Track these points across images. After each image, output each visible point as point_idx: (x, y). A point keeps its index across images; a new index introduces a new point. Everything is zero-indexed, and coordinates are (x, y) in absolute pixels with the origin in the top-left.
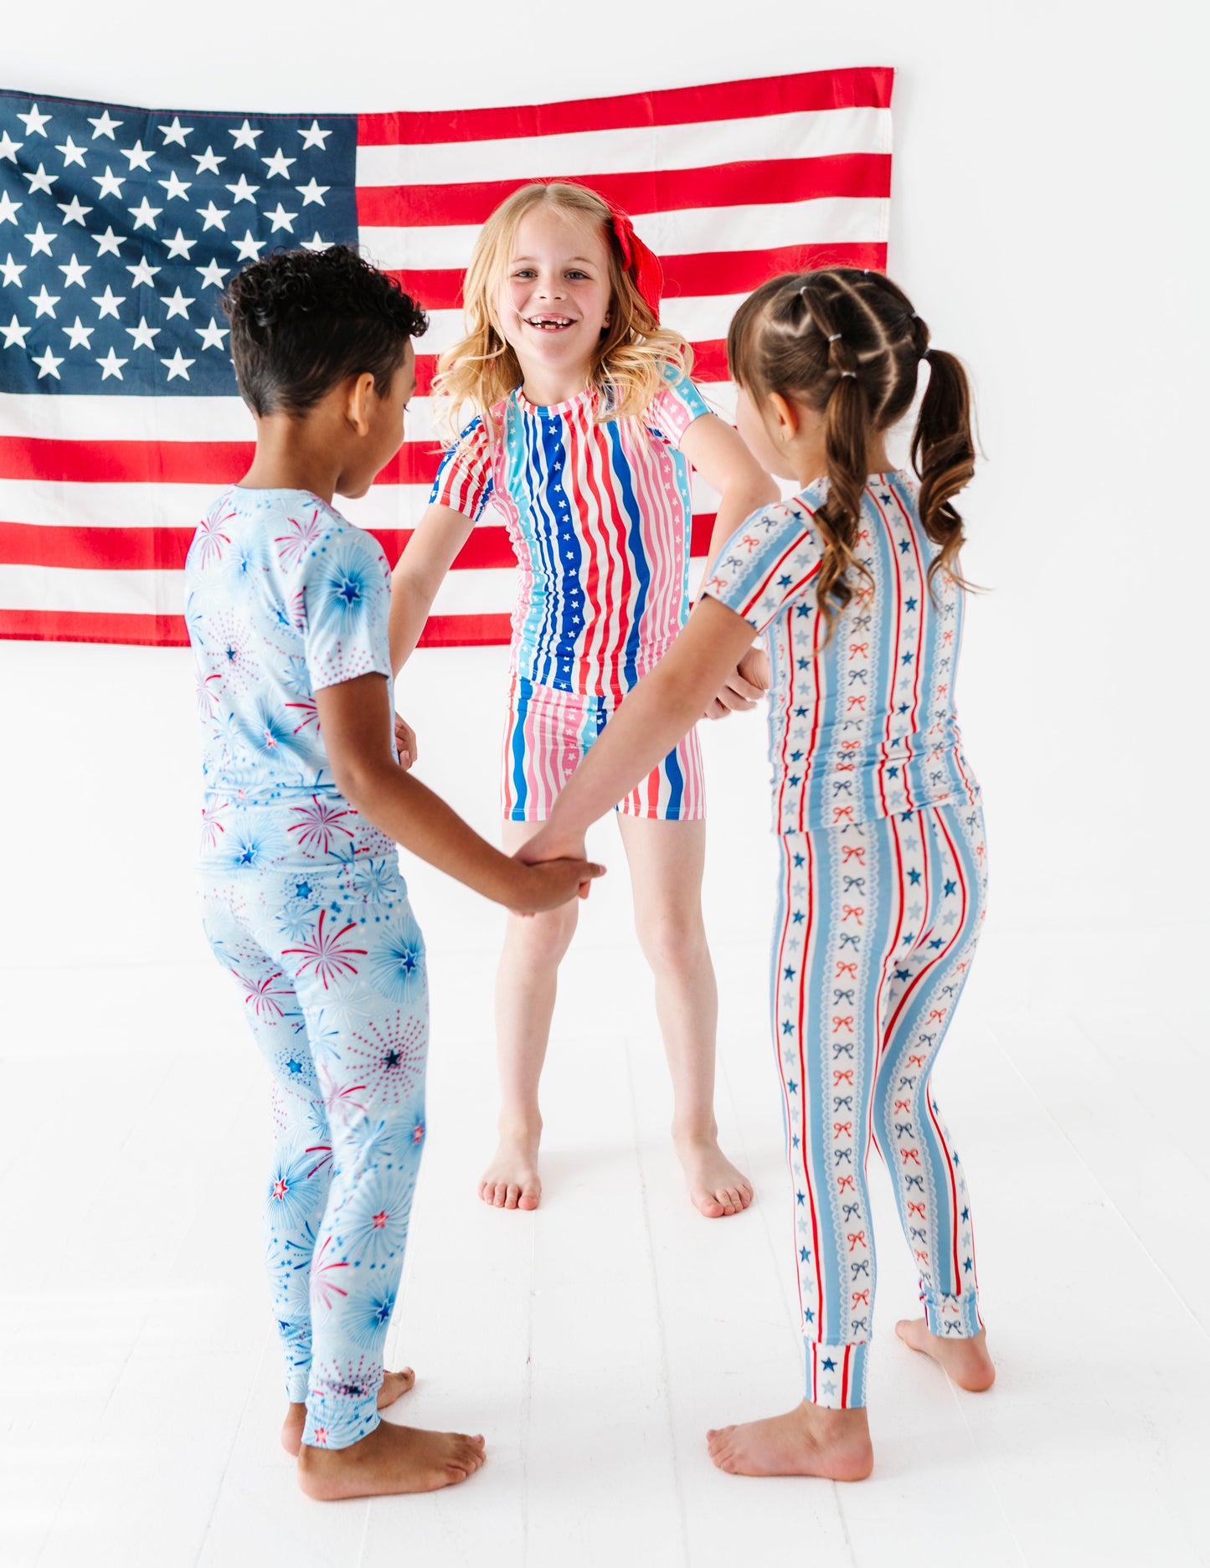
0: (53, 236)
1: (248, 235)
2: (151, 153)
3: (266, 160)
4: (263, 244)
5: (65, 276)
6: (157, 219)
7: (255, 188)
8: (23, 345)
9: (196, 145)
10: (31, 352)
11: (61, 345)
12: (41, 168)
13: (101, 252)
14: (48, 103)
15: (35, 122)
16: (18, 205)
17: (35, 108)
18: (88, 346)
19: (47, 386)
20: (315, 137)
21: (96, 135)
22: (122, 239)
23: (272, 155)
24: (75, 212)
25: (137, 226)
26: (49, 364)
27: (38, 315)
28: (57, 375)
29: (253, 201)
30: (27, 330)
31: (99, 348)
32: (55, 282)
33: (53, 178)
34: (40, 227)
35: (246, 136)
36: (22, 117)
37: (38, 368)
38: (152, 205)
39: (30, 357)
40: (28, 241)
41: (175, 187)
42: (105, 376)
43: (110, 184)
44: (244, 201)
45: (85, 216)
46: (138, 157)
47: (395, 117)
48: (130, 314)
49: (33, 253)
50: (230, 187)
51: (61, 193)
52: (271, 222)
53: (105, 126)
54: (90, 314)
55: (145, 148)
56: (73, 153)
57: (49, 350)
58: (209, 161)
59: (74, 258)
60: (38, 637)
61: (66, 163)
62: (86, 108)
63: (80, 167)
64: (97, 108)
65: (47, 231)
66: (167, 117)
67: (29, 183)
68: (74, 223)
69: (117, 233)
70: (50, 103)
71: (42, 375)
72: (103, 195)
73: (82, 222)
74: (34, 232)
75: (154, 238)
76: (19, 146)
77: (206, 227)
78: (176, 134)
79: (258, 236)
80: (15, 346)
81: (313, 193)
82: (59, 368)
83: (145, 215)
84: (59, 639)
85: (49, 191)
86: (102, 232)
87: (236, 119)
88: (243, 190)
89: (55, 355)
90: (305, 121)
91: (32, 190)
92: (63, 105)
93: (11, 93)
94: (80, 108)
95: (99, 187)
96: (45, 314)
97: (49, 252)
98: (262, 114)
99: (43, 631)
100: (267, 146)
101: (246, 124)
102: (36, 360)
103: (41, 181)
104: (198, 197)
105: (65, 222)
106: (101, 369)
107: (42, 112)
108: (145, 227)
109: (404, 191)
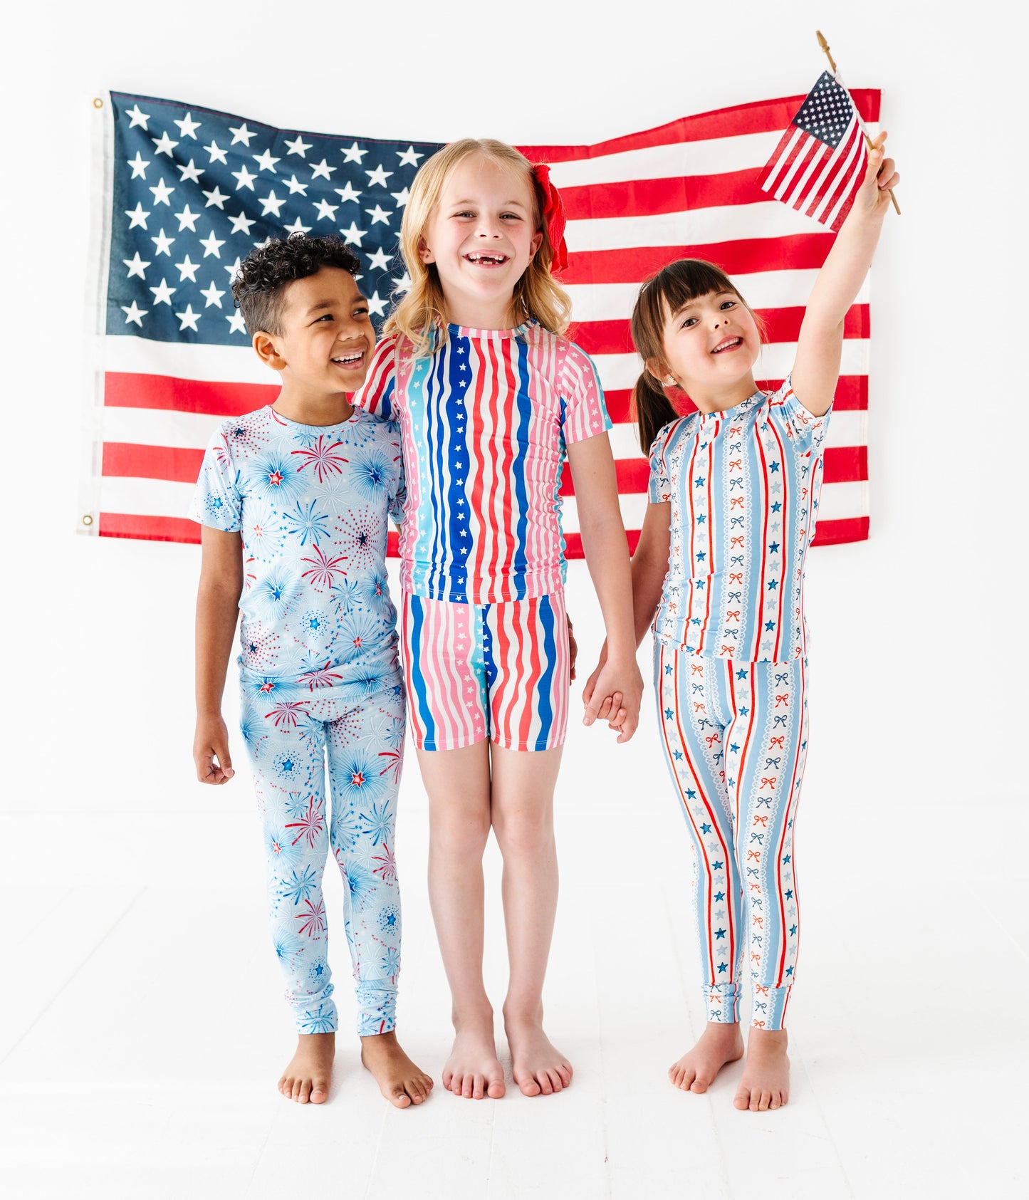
0: (197, 216)
1: (353, 225)
2: (277, 160)
3: (369, 173)
4: (365, 233)
5: (204, 248)
6: (281, 208)
7: (359, 193)
8: (169, 302)
9: (313, 156)
10: (175, 308)
11: (199, 304)
12: (191, 163)
13: (234, 230)
14: (200, 112)
15: (188, 127)
16: (171, 190)
17: (188, 116)
18: (220, 305)
19: (186, 336)
20: (410, 157)
21: (234, 142)
22: (252, 222)
23: (374, 169)
24: (216, 198)
25: (264, 213)
26: (189, 319)
27: (182, 279)
28: (195, 328)
29: (357, 201)
30: (173, 290)
31: (229, 308)
32: (196, 253)
33: (201, 172)
34: (187, 208)
35: (354, 154)
36: (177, 122)
37: (180, 322)
38: (278, 197)
39: (174, 312)
40: (177, 219)
41: (295, 186)
42: (232, 331)
43: (245, 179)
44: (349, 201)
45: (224, 203)
46: (267, 161)
49: (181, 229)
50: (338, 191)
51: (206, 183)
52: (371, 217)
53: (242, 135)
54: (222, 280)
55: (272, 155)
56: (217, 154)
57: (189, 308)
58: (323, 170)
59: (212, 234)
60: (168, 539)
61: (212, 160)
62: (229, 119)
63: (222, 164)
64: (238, 121)
65: (193, 211)
66: (293, 135)
67: (181, 173)
68: (214, 206)
69: (248, 217)
70: (200, 113)
71: (183, 327)
72: (239, 187)
73: (222, 207)
74: (182, 212)
75: (278, 224)
76: (175, 144)
77: (320, 217)
78: (298, 148)
79: (361, 227)
80: (163, 303)
82: (197, 322)
83: (272, 205)
84: (186, 541)
85: (196, 181)
86: (237, 215)
87: (348, 141)
88: (349, 193)
89: (195, 312)
90: (403, 146)
91: (183, 178)
92: (210, 115)
93: (171, 102)
94: (224, 119)
95: (236, 181)
96: (187, 279)
97: (193, 229)
98: (368, 139)
99: (172, 534)
100: (370, 162)
101: (355, 145)
102: (179, 315)
103: (190, 172)
104: (315, 193)
105: (208, 205)
106: (229, 324)
107: (194, 120)
108: (271, 214)
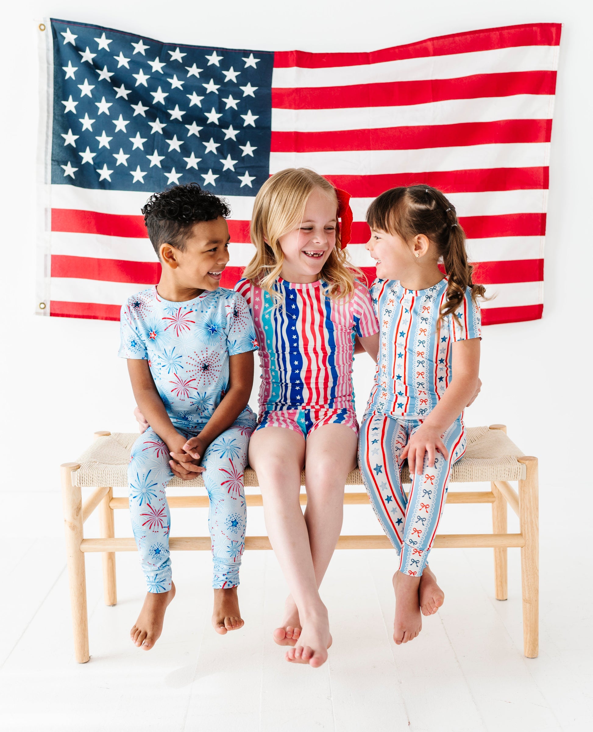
0: (110, 104)
1: (213, 110)
2: (164, 64)
3: (225, 73)
4: (221, 115)
5: (115, 126)
6: (166, 99)
7: (218, 87)
8: (92, 162)
9: (187, 61)
10: (96, 167)
11: (112, 164)
12: (105, 68)
13: (135, 114)
14: (111, 33)
15: (103, 43)
16: (92, 87)
17: (104, 35)
18: (126, 164)
19: (104, 185)
20: (251, 62)
21: (135, 52)
22: (147, 108)
23: (228, 70)
24: (122, 92)
25: (155, 102)
26: (105, 173)
27: (100, 147)
28: (109, 179)
29: (217, 92)
30: (94, 155)
31: (132, 165)
32: (110, 129)
33: (111, 74)
34: (103, 99)
35: (214, 59)
36: (97, 39)
37: (99, 175)
38: (163, 91)
39: (95, 169)
40: (96, 106)
41: (176, 83)
42: (134, 181)
43: (141, 79)
44: (212, 92)
45: (128, 95)
46: (157, 65)
47: (294, 53)
48: (149, 148)
49: (99, 113)
50: (205, 85)
51: (116, 82)
52: (225, 104)
53: (140, 48)
54: (128, 147)
55: (161, 61)
56: (123, 61)
57: (105, 166)
58: (194, 71)
59: (121, 117)
60: (95, 317)
61: (119, 66)
62: (130, 37)
63: (126, 68)
64: (137, 38)
65: (107, 101)
66: (173, 47)
67: (99, 75)
68: (122, 98)
69: (144, 105)
70: (112, 33)
71: (101, 179)
72: (137, 84)
73: (126, 98)
74: (100, 102)
75: (164, 109)
76: (94, 55)
77: (191, 104)
78: (177, 55)
79: (219, 111)
80: (88, 163)
81: (249, 90)
82: (111, 176)
83: (159, 96)
84: (106, 319)
85: (109, 80)
86: (137, 104)
87: (209, 50)
88: (211, 87)
89: (109, 169)
90: (246, 53)
91: (101, 78)
92: (118, 34)
93: (92, 26)
94: (127, 37)
95: (135, 80)
96: (104, 146)
97: (108, 113)
98: (223, 49)
99: (98, 314)
100: (225, 66)
101: (215, 53)
102: (99, 171)
103: (105, 74)
104: (188, 89)
105: (117, 96)
106: (132, 177)
107: (107, 38)
108: (159, 103)
109: (298, 91)
